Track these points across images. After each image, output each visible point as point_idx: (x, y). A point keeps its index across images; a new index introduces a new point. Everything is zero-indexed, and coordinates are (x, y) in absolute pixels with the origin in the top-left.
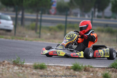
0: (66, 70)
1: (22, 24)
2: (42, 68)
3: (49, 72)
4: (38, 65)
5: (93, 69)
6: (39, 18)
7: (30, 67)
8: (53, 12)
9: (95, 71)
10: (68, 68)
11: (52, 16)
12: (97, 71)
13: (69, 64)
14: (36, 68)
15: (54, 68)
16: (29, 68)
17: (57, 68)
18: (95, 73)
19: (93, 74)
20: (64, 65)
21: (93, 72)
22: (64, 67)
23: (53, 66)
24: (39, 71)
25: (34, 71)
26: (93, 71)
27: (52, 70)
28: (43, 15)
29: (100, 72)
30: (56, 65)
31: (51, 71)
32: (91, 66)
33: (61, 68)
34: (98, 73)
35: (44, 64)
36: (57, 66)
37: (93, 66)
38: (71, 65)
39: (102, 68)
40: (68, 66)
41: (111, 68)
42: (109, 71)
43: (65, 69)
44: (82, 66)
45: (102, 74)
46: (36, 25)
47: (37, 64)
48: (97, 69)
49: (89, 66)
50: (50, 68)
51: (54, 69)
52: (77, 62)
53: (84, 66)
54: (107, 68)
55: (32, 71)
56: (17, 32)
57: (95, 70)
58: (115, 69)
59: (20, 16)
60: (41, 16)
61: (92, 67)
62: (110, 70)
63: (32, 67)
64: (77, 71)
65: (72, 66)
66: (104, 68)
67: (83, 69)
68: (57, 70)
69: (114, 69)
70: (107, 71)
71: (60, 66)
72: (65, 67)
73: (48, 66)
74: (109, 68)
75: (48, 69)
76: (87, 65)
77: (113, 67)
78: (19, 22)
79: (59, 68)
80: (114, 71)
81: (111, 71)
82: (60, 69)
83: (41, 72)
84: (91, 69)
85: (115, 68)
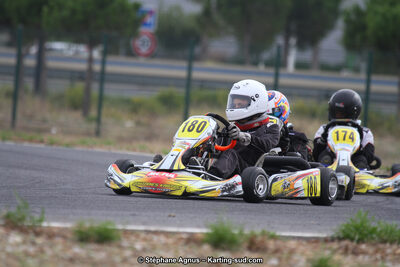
0: (187, 248)
1: (39, 88)
2: (104, 238)
3: (128, 253)
4: (91, 228)
5: (279, 243)
6: (97, 67)
7: (64, 237)
8: (144, 50)
9: (286, 252)
10: (192, 240)
11: (142, 60)
12: (292, 252)
13: (198, 227)
14: (83, 238)
15: (145, 240)
16: (59, 240)
17: (155, 238)
18: (285, 256)
19: (280, 259)
20: (181, 230)
21: (278, 255)
22: (178, 236)
23: (141, 231)
24: (93, 250)
25: (77, 250)
26: (277, 251)
27: (138, 246)
28: (110, 58)
29: (303, 254)
30: (153, 228)
31: (134, 249)
32: (272, 232)
33: (170, 241)
34: (296, 257)
35: (110, 227)
36: (156, 233)
37: (278, 234)
38: (205, 231)
39: (308, 240)
40: (192, 234)
41: (340, 239)
42: (334, 252)
43: (182, 242)
44: (241, 234)
45: (308, 260)
46: (88, 90)
47: (87, 225)
48: (292, 244)
49: (263, 233)
50: (133, 238)
51: (144, 244)
52: (225, 219)
53: (247, 232)
54: (326, 240)
55: (70, 248)
56: (19, 115)
57: (285, 247)
58: (355, 243)
59: (30, 62)
60: (103, 63)
61: (273, 237)
62: (335, 245)
63: (69, 235)
64: (224, 249)
65: (207, 234)
66: (316, 240)
67: (246, 245)
68: (154, 248)
69: (352, 245)
70: (325, 249)
71: (167, 234)
72: (184, 236)
73: (126, 232)
74: (332, 240)
75: (125, 243)
76: (258, 231)
77: (347, 237)
78: (29, 83)
79: (163, 239)
80: (349, 252)
81: (341, 251)
82: (166, 245)
83: (100, 254)
84: (271, 244)
85: (352, 240)
